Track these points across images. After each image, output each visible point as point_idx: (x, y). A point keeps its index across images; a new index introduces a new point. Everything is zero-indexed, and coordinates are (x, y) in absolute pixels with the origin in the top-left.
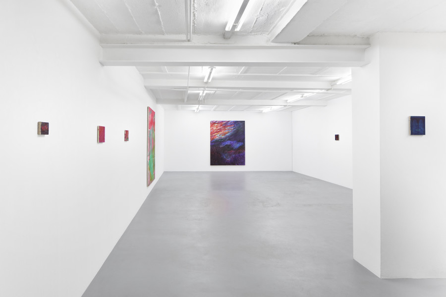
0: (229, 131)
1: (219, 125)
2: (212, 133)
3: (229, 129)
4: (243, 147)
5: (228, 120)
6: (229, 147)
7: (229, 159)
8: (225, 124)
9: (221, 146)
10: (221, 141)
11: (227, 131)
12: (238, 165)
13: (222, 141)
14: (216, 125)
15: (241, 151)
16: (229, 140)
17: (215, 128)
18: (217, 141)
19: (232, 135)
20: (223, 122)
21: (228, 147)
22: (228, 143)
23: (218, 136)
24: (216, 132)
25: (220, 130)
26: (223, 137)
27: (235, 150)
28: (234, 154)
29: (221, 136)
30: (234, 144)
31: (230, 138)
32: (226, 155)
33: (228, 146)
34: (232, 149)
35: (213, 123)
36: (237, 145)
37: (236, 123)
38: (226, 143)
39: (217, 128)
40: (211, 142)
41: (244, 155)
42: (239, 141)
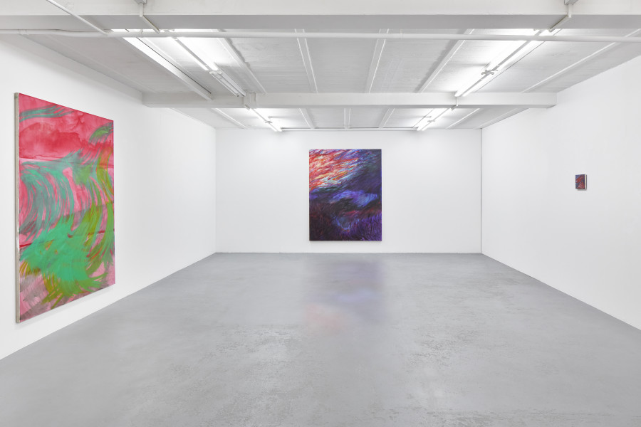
0: (348, 171)
1: (328, 158)
2: (312, 175)
3: (347, 167)
4: (377, 205)
5: (345, 148)
6: (348, 205)
7: (347, 229)
8: (339, 157)
9: (332, 202)
10: (331, 191)
11: (343, 171)
12: (366, 239)
13: (335, 191)
14: (321, 157)
15: (373, 211)
16: (348, 188)
17: (319, 165)
18: (323, 191)
19: (353, 179)
20: (335, 151)
21: (347, 204)
22: (347, 195)
23: (325, 181)
24: (322, 173)
25: (330, 168)
26: (336, 182)
27: (360, 209)
28: (357, 218)
29: (331, 181)
30: (359, 198)
31: (350, 185)
32: (342, 219)
33: (346, 202)
34: (355, 207)
35: (314, 155)
36: (365, 200)
37: (362, 153)
38: (343, 196)
39: (323, 164)
40: (311, 194)
41: (380, 219)
42: (368, 192)
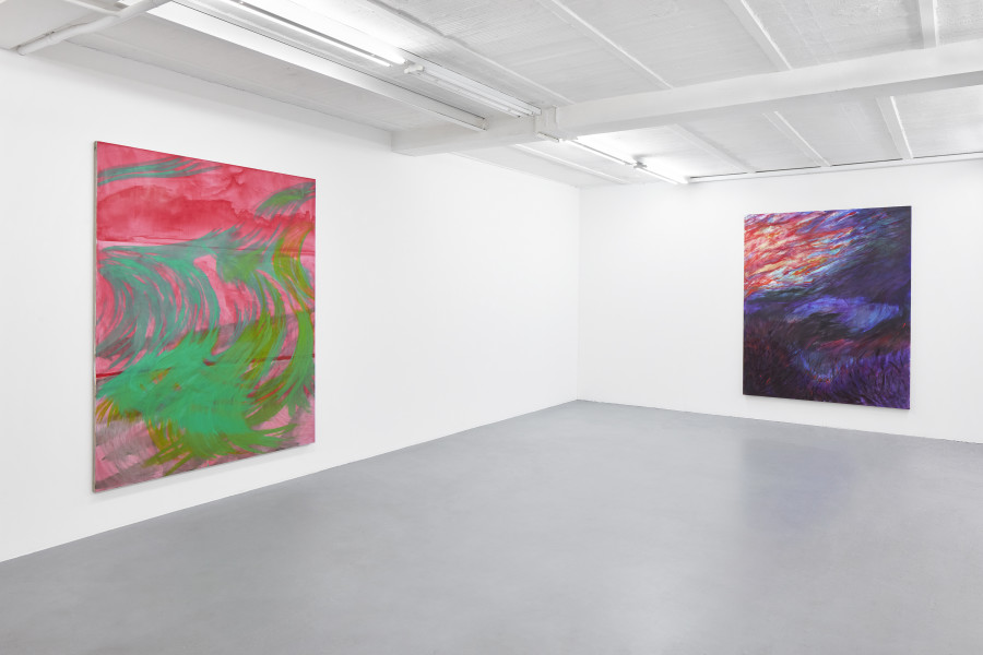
0: (828, 256)
1: (784, 230)
2: (750, 266)
3: (828, 248)
4: (899, 328)
5: (823, 208)
6: (827, 328)
7: (826, 376)
8: (808, 227)
9: (790, 320)
10: (790, 298)
11: (818, 256)
12: (870, 402)
13: (798, 299)
14: (770, 230)
15: (888, 343)
16: (829, 291)
17: (764, 246)
18: (772, 297)
19: (841, 273)
20: (799, 216)
21: (825, 325)
22: (825, 305)
23: (776, 278)
24: (771, 261)
25: (788, 251)
26: (800, 279)
27: (856, 337)
28: (851, 354)
29: (791, 277)
30: (855, 313)
31: (833, 285)
32: (814, 355)
33: (824, 320)
34: (843, 332)
35: (755, 226)
36: (867, 317)
37: (863, 218)
38: (816, 308)
39: (773, 242)
40: (748, 302)
41: (906, 360)
42: (877, 300)
